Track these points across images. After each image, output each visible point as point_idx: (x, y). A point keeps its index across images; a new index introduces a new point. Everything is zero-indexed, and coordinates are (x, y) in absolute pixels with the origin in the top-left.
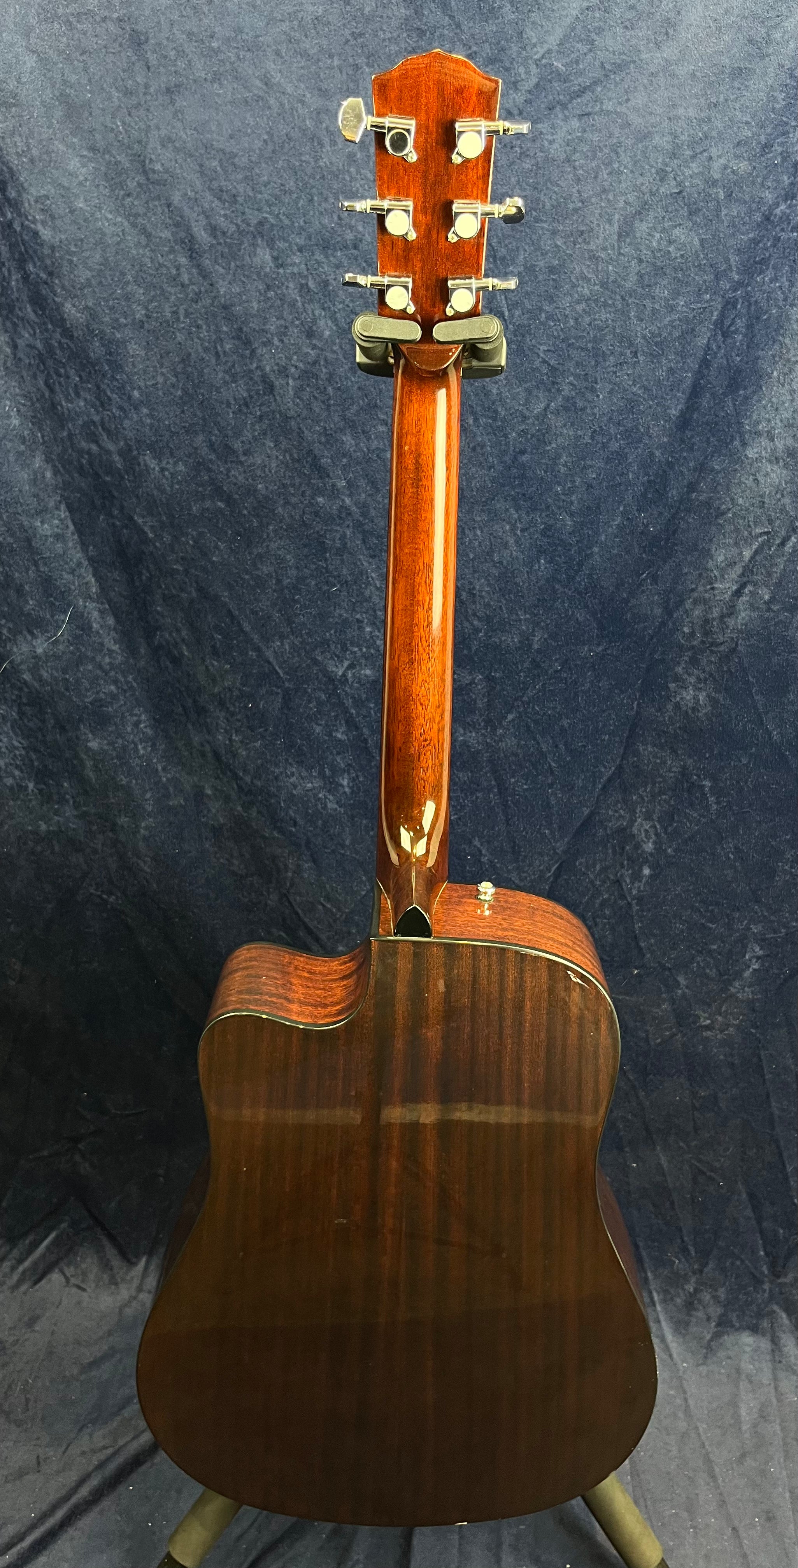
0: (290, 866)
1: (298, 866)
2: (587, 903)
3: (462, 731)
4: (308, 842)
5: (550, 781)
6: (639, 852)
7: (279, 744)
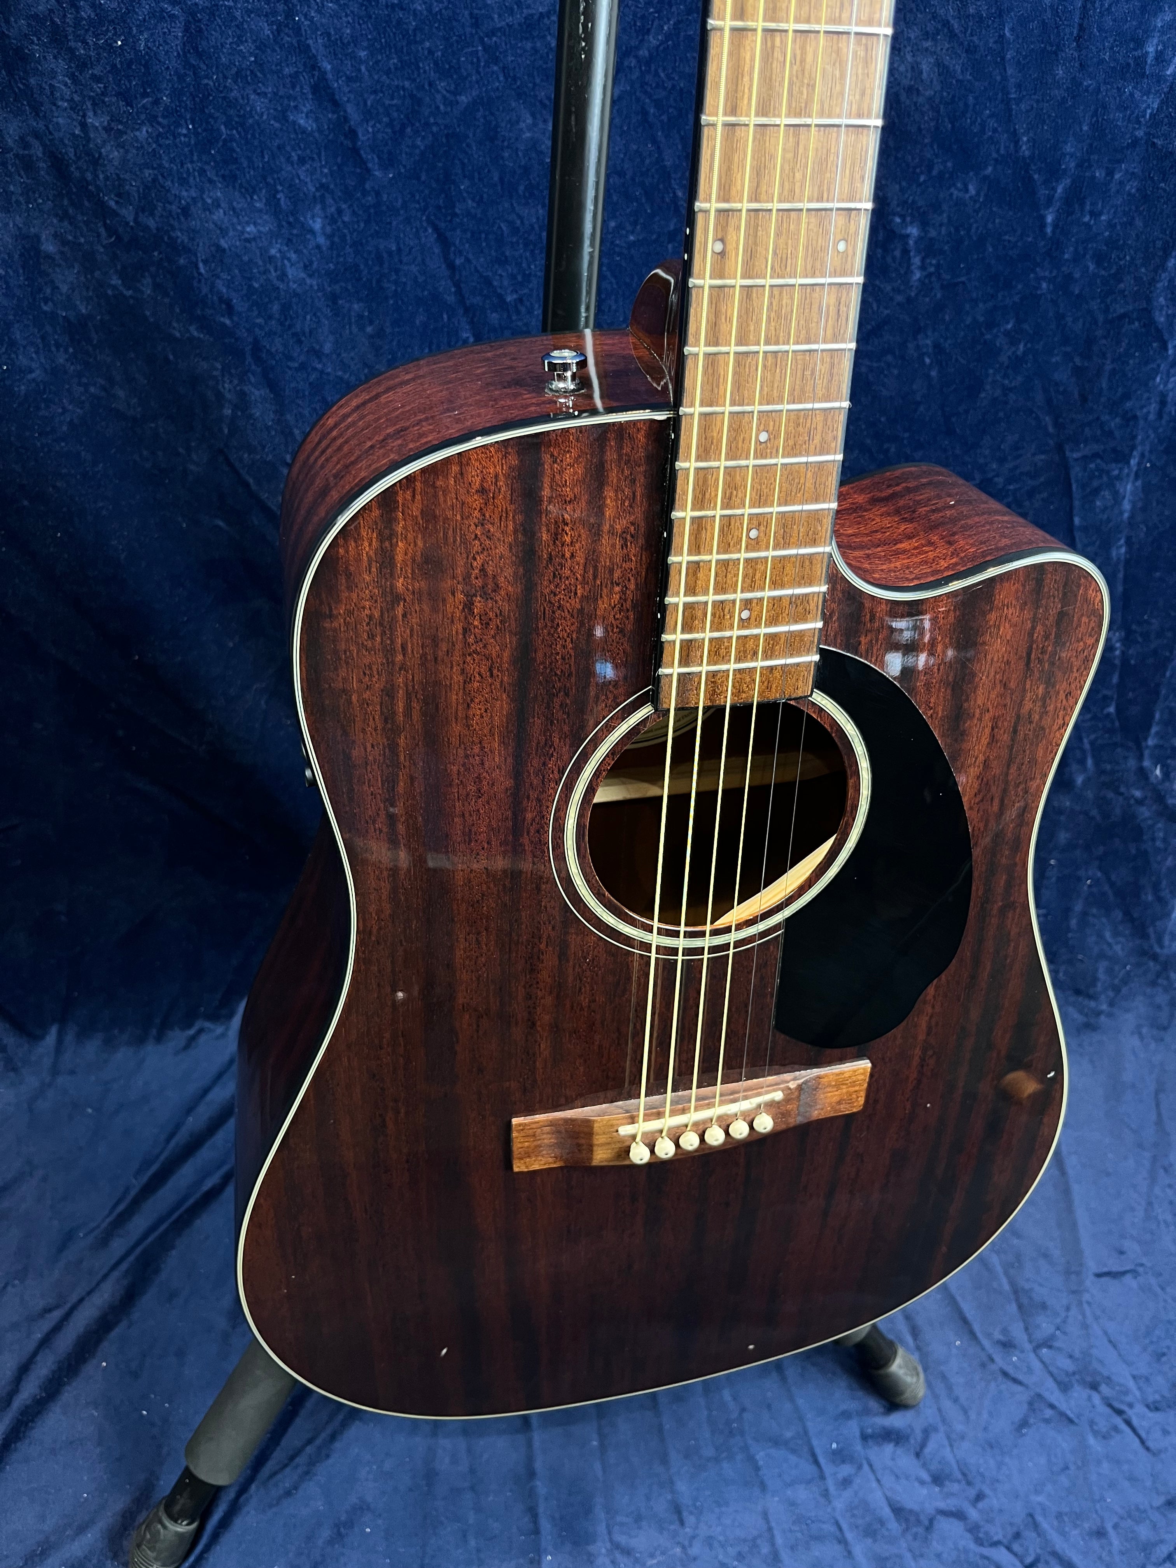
0: (228, 396)
1: (242, 395)
4: (257, 347)
7: (185, 136)
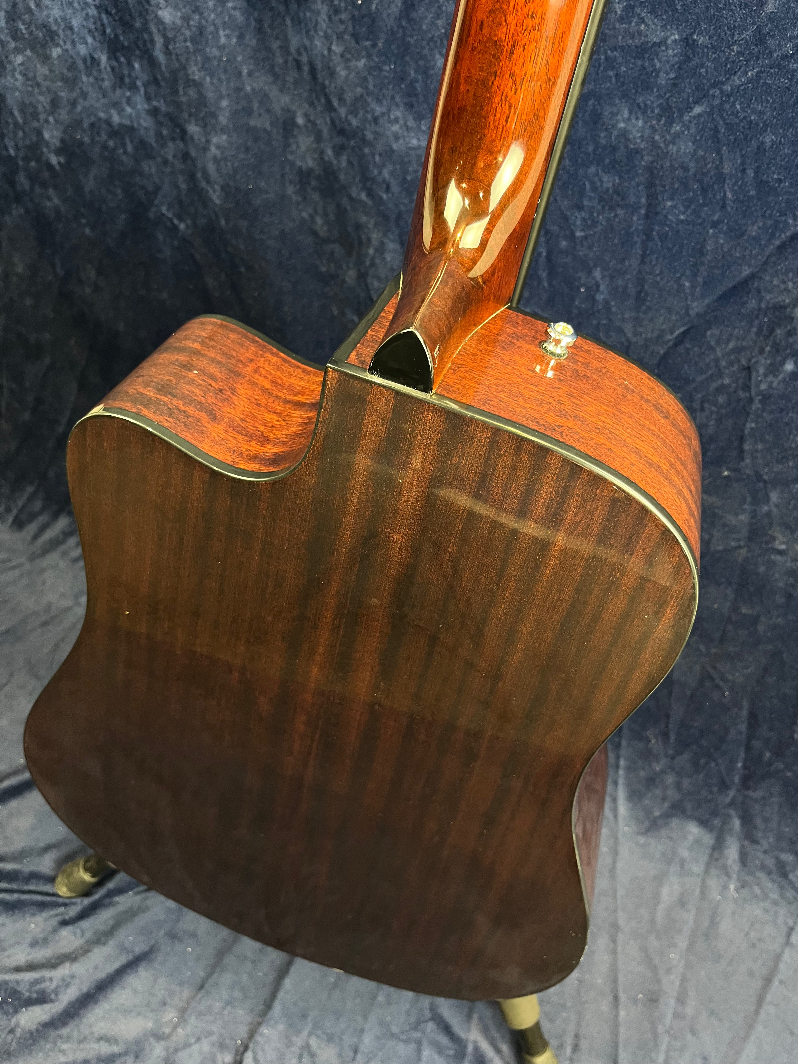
0: (373, 241)
1: (382, 244)
2: (702, 382)
3: (626, 115)
5: (716, 218)
6: (791, 340)
7: (387, 72)
